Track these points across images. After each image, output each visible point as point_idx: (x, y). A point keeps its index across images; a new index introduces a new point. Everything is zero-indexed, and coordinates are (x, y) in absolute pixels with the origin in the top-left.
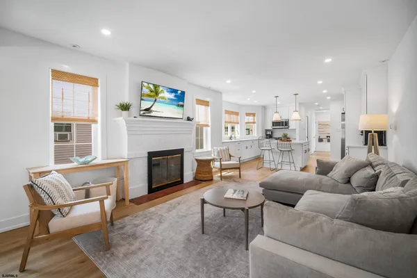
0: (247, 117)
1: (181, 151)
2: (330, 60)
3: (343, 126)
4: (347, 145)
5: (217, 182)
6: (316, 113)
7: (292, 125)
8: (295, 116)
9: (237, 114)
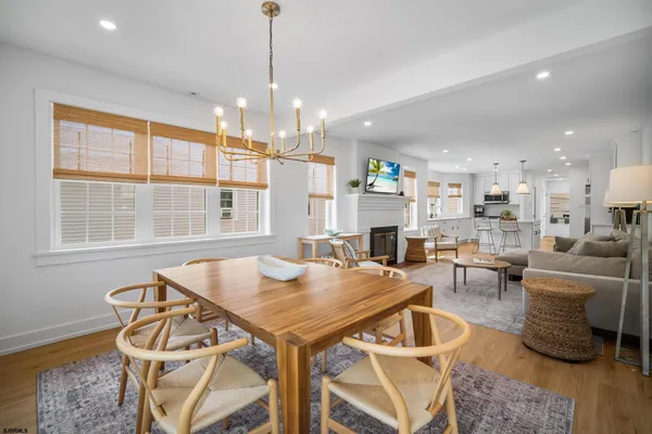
0: (450, 189)
1: (395, 229)
2: (571, 133)
3: (588, 201)
4: (592, 223)
5: (431, 263)
6: (548, 182)
7: (513, 200)
8: (523, 188)
9: (438, 185)
